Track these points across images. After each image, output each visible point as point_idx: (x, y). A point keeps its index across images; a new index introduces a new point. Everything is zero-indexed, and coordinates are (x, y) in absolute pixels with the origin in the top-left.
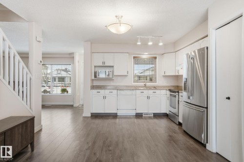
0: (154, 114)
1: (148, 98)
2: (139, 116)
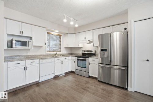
0: (65, 73)
1: (62, 63)
2: (56, 77)
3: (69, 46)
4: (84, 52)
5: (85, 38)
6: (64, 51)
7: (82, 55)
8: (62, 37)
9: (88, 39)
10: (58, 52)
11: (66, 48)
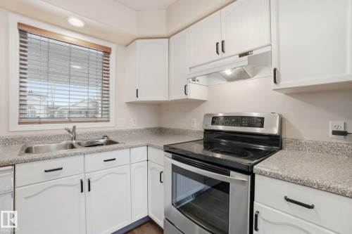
3: (142, 98)
4: (213, 123)
5: (221, 47)
6: (121, 120)
7: (202, 137)
8: (112, 57)
9: (233, 49)
10: (78, 126)
11: (131, 104)
